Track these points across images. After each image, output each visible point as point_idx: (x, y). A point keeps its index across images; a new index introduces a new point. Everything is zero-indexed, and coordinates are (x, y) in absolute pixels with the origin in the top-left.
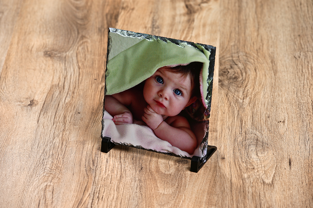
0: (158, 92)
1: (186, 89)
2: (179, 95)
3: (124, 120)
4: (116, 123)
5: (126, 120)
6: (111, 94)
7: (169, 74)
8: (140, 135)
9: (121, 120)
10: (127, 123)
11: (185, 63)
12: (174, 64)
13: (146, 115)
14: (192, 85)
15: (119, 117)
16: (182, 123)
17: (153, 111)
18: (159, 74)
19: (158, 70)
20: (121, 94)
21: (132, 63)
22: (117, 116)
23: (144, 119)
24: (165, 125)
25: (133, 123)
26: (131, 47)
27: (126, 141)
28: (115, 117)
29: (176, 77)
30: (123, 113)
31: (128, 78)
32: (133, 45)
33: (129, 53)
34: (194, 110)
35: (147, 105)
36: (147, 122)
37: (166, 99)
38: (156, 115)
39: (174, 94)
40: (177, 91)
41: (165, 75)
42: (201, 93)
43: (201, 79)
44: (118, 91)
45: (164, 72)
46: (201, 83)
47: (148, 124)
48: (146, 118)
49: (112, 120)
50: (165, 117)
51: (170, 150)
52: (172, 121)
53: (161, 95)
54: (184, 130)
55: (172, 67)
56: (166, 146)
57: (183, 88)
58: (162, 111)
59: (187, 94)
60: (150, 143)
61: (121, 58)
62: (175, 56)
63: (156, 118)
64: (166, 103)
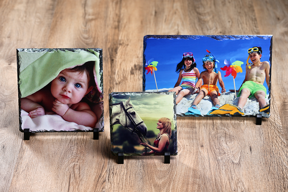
0: (62, 89)
1: (84, 82)
2: (79, 87)
3: (37, 114)
4: (32, 117)
5: (39, 113)
6: (25, 97)
7: (70, 74)
8: (52, 122)
9: (36, 114)
10: (40, 115)
11: (81, 64)
12: (73, 66)
13: (55, 107)
14: (88, 78)
15: (34, 112)
16: (84, 107)
17: (60, 103)
18: (61, 75)
19: (60, 73)
20: (33, 95)
21: (39, 71)
22: (32, 112)
23: (54, 109)
24: (71, 111)
25: (45, 114)
26: (37, 60)
27: (42, 128)
28: (30, 113)
29: (76, 75)
30: (36, 109)
31: (37, 82)
32: (39, 58)
33: (36, 64)
34: (92, 96)
35: (55, 99)
36: (56, 112)
37: (69, 92)
38: (63, 105)
39: (75, 87)
40: (78, 85)
41: (67, 75)
42: (96, 83)
43: (94, 73)
44: (30, 93)
45: (65, 73)
46: (95, 76)
47: (58, 113)
48: (55, 109)
49: (28, 115)
50: (70, 105)
51: (77, 128)
52: (75, 107)
53: (65, 90)
54: (86, 112)
55: (71, 68)
56: (73, 126)
57: (82, 82)
58: (67, 101)
59: (85, 85)
60: (60, 126)
61: (30, 69)
62: (73, 60)
63: (63, 107)
64: (69, 95)
